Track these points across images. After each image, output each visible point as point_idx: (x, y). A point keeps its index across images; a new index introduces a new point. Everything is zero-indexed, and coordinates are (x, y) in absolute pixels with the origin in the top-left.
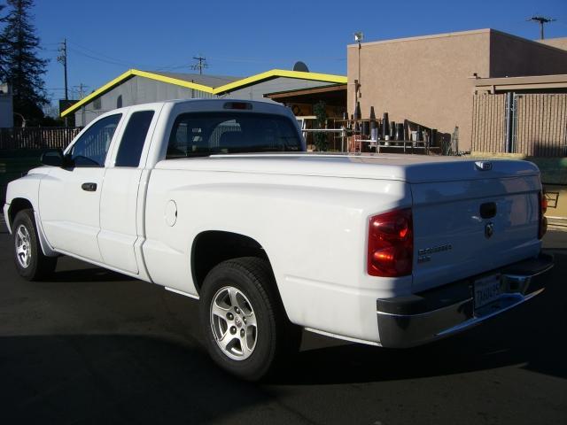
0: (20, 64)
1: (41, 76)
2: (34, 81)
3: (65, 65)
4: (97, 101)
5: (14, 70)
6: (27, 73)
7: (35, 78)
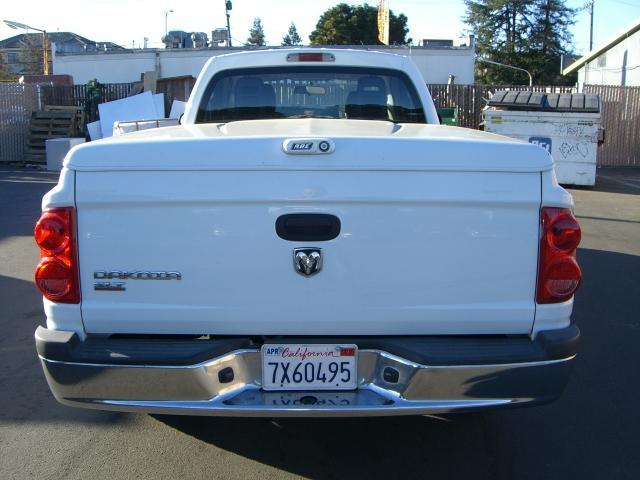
0: (547, 15)
1: (570, 28)
2: (561, 33)
3: (592, 14)
4: (602, 56)
5: (541, 21)
6: (554, 24)
7: (564, 29)
